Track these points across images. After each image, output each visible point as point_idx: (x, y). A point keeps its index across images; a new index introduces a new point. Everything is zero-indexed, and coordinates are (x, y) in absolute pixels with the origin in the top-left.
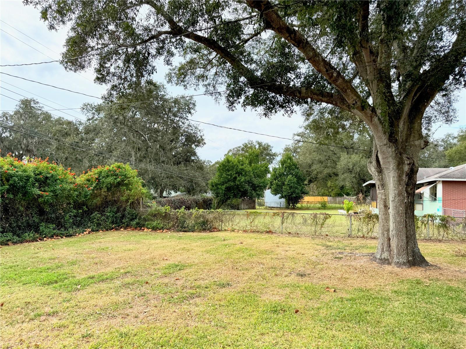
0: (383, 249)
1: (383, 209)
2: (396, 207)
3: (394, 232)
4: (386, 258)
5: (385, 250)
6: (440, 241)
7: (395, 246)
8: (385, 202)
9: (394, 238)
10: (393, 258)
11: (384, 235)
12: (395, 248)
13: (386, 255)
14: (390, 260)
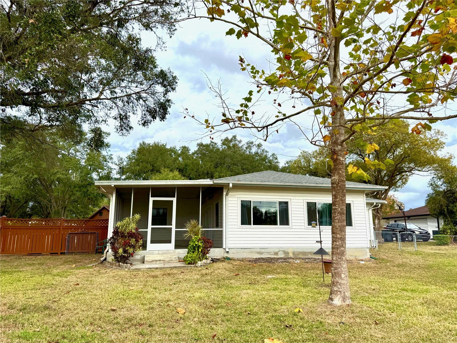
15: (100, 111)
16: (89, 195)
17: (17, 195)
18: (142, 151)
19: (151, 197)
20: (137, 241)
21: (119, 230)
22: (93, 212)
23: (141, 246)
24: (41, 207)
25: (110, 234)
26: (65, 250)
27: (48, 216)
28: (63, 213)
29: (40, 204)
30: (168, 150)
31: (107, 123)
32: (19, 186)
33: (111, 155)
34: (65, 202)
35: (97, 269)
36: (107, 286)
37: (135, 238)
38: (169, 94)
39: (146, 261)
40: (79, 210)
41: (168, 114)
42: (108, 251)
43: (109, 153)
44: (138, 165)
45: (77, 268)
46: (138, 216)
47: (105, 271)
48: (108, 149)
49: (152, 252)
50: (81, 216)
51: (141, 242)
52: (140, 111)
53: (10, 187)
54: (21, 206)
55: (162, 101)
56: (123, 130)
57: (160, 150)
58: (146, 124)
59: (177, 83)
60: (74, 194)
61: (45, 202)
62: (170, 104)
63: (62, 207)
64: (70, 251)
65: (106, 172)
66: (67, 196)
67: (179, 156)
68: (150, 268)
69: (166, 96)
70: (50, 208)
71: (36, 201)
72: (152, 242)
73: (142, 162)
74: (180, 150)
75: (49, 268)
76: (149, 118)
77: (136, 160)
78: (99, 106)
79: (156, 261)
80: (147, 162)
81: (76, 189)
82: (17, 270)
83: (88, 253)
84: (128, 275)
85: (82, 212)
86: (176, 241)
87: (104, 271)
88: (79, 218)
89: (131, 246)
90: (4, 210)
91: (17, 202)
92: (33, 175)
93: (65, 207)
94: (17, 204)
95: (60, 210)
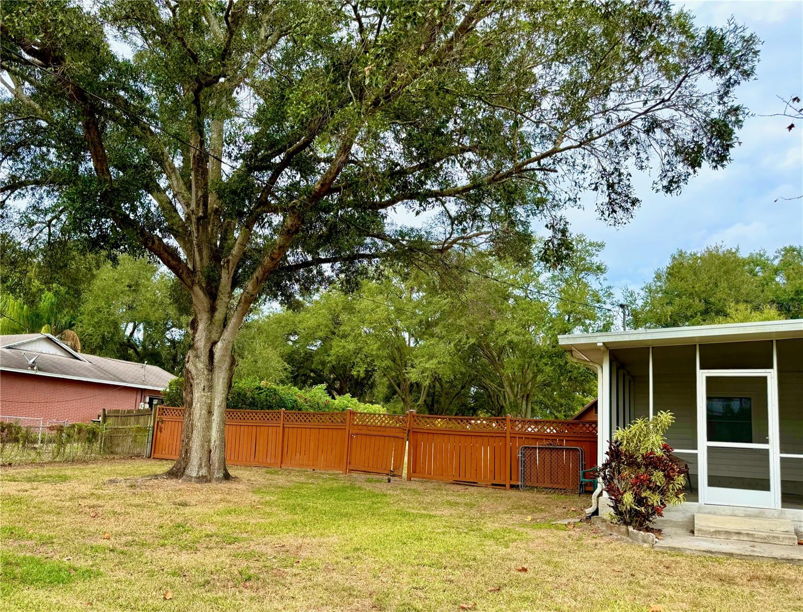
0: (201, 464)
1: (206, 416)
2: (222, 413)
3: (217, 443)
4: (204, 475)
5: (203, 465)
7: (216, 459)
8: (210, 407)
9: (217, 450)
10: (214, 473)
11: (203, 447)
12: (216, 461)
13: (203, 472)
14: (209, 477)
15: (561, 179)
16: (570, 372)
17: (446, 374)
18: (678, 272)
19: (702, 368)
20: (669, 478)
21: (623, 448)
22: (583, 405)
23: (680, 491)
24: (489, 396)
25: (602, 458)
26: (518, 480)
27: (501, 412)
28: (524, 407)
29: (487, 390)
30: (744, 262)
31: (578, 202)
32: (448, 359)
33: (610, 287)
34: (526, 385)
35: (576, 533)
36: (591, 587)
37: (663, 471)
38: (735, 91)
39: (700, 530)
40: (554, 401)
41: (736, 145)
42: (601, 494)
43: (605, 284)
44: (670, 303)
45: (535, 524)
46: (666, 417)
47: (594, 541)
48: (602, 277)
49: (713, 510)
50: (560, 412)
51: (681, 480)
52: (656, 158)
53: (435, 361)
54: (457, 394)
55: (714, 115)
56: (615, 212)
57: (724, 264)
58: (675, 186)
59: (756, 53)
60: (541, 371)
61: (493, 387)
62: (740, 117)
63: (522, 395)
64: (527, 484)
65: (602, 324)
66: (530, 375)
67: (776, 271)
68: (711, 552)
69: (725, 99)
70: (502, 398)
71: (481, 386)
72: (713, 481)
73: (679, 296)
74: (777, 257)
75: (483, 516)
76: (681, 168)
77: (666, 292)
78: (558, 168)
79: (728, 533)
80: (691, 294)
81: (544, 361)
82: (425, 512)
83: (564, 491)
84: (650, 561)
85: (562, 406)
86: (784, 483)
87: (591, 542)
88: (556, 417)
89: (655, 489)
90: (433, 400)
91: (451, 387)
92: (468, 338)
93: (528, 396)
94: (451, 390)
95: (519, 401)
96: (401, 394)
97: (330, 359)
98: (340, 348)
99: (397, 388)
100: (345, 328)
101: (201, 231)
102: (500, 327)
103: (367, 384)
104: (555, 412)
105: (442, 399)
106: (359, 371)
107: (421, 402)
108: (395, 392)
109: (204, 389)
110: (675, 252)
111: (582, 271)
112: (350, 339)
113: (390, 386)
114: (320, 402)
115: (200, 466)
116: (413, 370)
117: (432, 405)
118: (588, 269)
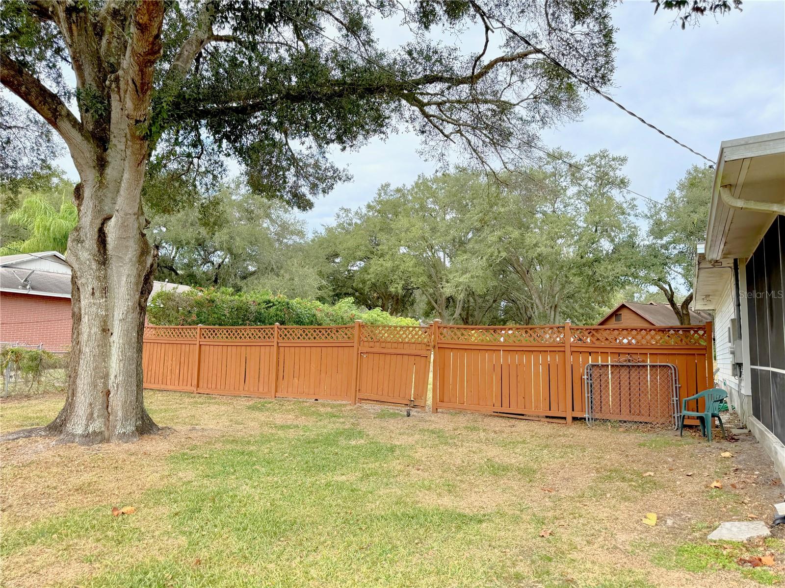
0: (92, 414)
1: (98, 336)
2: (128, 331)
3: (120, 378)
4: (97, 431)
5: (95, 415)
6: (28, 397)
7: (120, 404)
8: (105, 322)
9: (120, 389)
10: (115, 427)
11: (95, 386)
12: (120, 408)
13: (97, 425)
14: (106, 434)
17: (479, 288)
24: (518, 309)
26: (583, 411)
27: (529, 322)
28: (552, 316)
29: (516, 303)
32: (480, 273)
33: (633, 199)
34: (554, 297)
43: (629, 197)
48: (625, 191)
53: (468, 275)
54: (489, 308)
60: (570, 283)
61: (522, 299)
63: (550, 305)
64: (597, 416)
66: (558, 287)
70: (530, 309)
71: (510, 300)
81: (573, 271)
83: (650, 426)
85: (583, 316)
90: (468, 313)
91: (483, 302)
92: (499, 252)
93: (556, 306)
94: (484, 305)
95: (548, 312)
96: (438, 309)
97: (369, 277)
98: (378, 267)
99: (434, 304)
100: (384, 247)
101: (75, 33)
102: (530, 239)
103: (408, 301)
104: (576, 321)
105: (476, 313)
106: (396, 288)
107: (456, 315)
108: (433, 308)
109: (93, 294)
110: (690, 167)
111: (606, 185)
112: (387, 257)
113: (429, 303)
114: (345, 316)
115: (90, 417)
116: (447, 285)
117: (467, 318)
118: (613, 183)
